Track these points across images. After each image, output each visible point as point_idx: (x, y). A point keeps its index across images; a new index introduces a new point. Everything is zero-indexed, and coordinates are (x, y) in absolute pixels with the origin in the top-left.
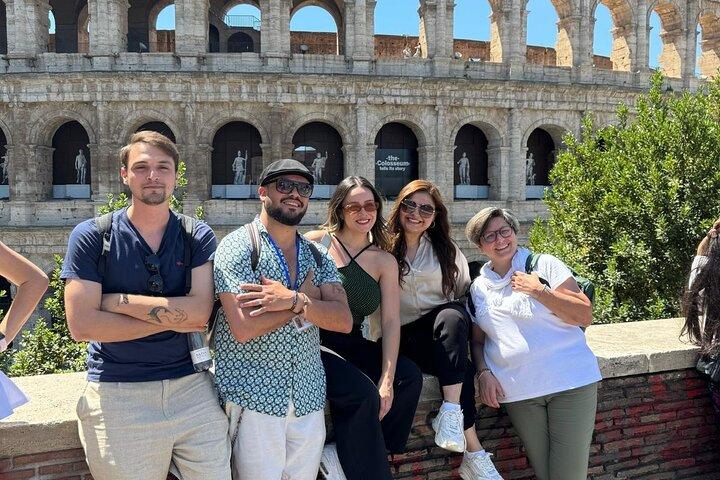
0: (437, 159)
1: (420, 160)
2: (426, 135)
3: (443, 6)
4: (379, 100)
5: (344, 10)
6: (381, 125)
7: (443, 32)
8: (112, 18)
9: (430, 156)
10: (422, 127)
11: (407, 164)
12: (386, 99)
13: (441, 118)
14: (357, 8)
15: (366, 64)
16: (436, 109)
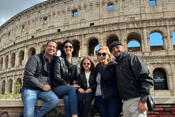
0: (172, 78)
1: (167, 78)
2: (168, 71)
3: (169, 37)
4: (153, 62)
5: (141, 40)
6: (154, 69)
7: (170, 43)
8: (85, 49)
9: (170, 77)
10: (166, 69)
11: (163, 79)
12: (155, 62)
13: (172, 66)
14: (144, 40)
15: (148, 53)
16: (170, 63)
